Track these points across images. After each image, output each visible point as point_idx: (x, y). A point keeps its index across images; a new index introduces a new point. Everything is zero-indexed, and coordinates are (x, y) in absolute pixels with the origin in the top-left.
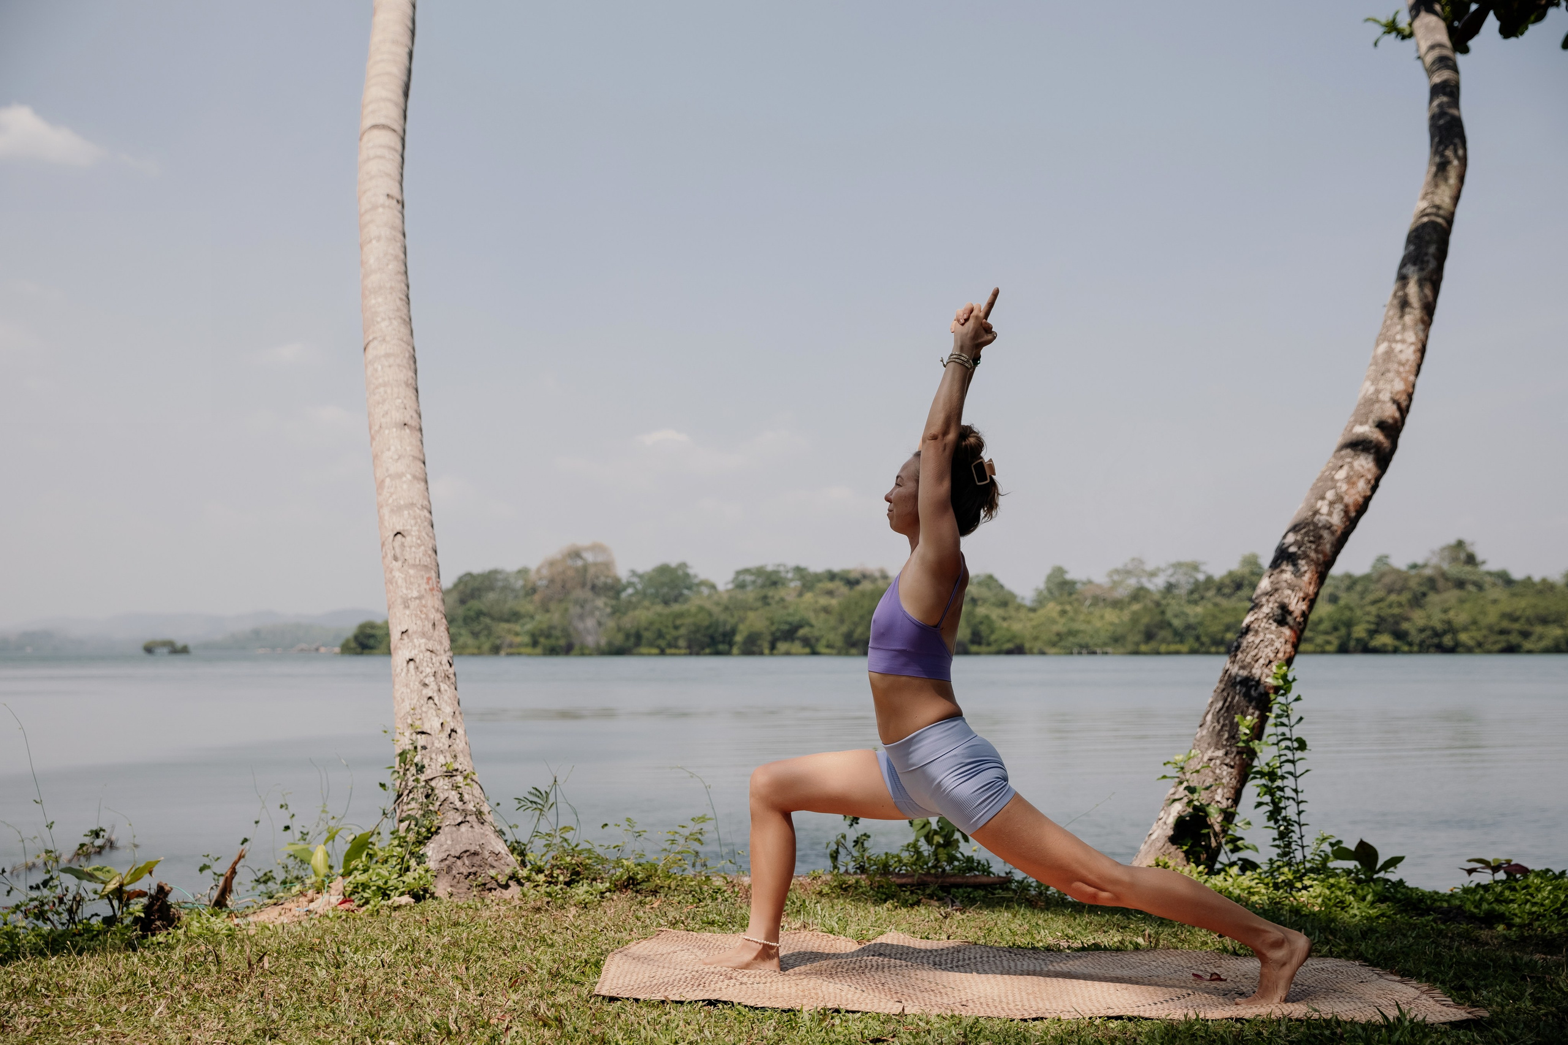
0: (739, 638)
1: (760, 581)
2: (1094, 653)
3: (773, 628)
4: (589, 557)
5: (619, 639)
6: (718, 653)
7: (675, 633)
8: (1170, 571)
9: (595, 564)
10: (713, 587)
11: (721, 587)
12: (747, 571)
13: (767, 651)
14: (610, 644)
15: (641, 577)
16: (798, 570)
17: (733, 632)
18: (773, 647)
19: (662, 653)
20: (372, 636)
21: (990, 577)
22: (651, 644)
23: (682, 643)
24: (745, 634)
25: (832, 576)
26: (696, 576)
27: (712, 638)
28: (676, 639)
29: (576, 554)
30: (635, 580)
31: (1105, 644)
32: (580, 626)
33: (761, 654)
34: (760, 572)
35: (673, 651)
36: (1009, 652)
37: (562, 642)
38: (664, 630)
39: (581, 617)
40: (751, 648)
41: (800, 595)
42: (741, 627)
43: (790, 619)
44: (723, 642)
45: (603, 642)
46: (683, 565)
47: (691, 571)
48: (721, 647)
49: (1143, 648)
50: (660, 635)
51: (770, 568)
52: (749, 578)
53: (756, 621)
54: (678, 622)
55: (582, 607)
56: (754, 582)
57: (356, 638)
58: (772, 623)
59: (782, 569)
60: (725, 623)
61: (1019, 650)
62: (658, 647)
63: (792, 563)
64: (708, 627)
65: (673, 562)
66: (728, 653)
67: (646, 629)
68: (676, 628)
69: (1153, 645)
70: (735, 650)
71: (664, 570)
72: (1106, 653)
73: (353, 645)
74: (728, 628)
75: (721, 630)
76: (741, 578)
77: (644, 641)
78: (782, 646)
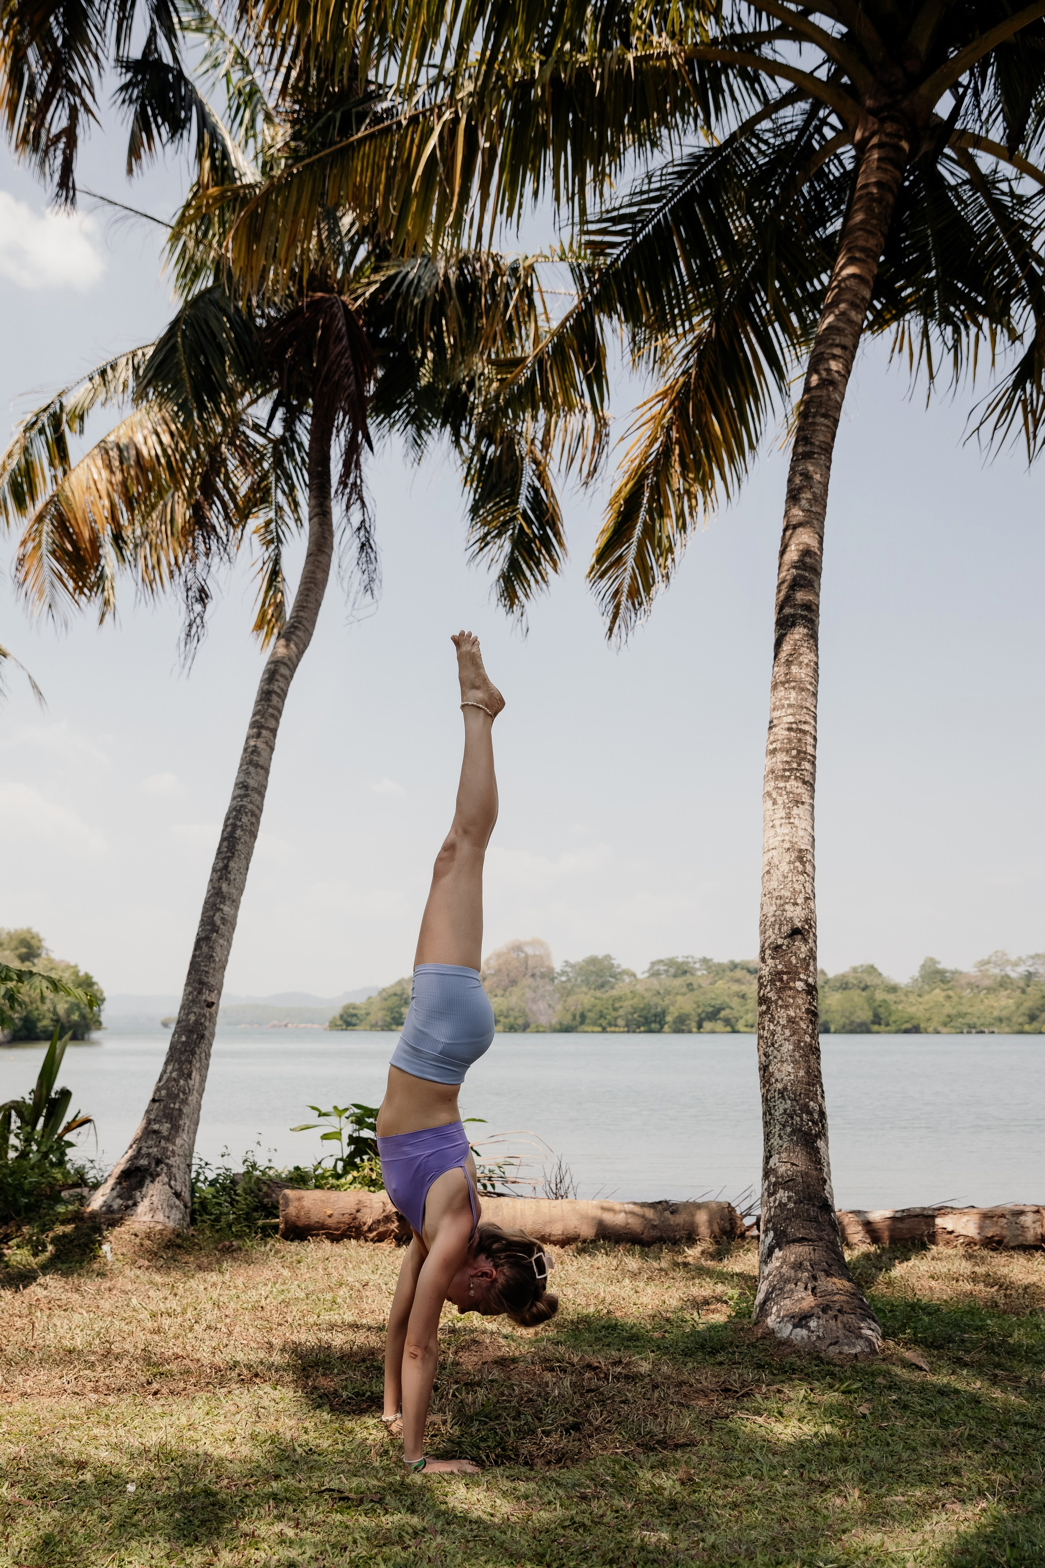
0: (669, 1018)
1: (672, 971)
2: (982, 1032)
3: (700, 1010)
4: (529, 950)
5: (567, 1020)
6: (651, 1031)
7: (615, 1014)
8: (1030, 962)
9: (535, 956)
10: (634, 975)
11: (640, 976)
12: (660, 962)
13: (694, 1030)
14: (561, 1024)
15: (572, 966)
16: (705, 961)
17: (664, 1013)
18: (700, 1026)
19: (604, 1030)
20: (355, 1015)
21: (872, 967)
22: (594, 1024)
23: (621, 1022)
24: (676, 1014)
25: (734, 966)
26: (619, 966)
27: (646, 1018)
28: (616, 1019)
29: (518, 948)
30: (569, 969)
31: (991, 1024)
32: (535, 1008)
33: (690, 1032)
34: (671, 963)
35: (613, 1029)
36: (907, 1031)
37: (520, 1021)
38: (605, 1011)
39: (534, 1000)
40: (680, 1027)
41: (713, 983)
42: (672, 1009)
43: (713, 1003)
44: (655, 1022)
45: (554, 1021)
46: (608, 957)
47: (615, 962)
48: (654, 1026)
49: (1027, 1027)
50: (602, 1016)
51: (680, 960)
52: (662, 968)
53: (684, 1004)
54: (617, 1005)
55: (535, 992)
56: (666, 971)
57: (341, 1017)
58: (699, 1007)
59: (690, 960)
60: (656, 1005)
61: (915, 1030)
62: (600, 1025)
63: (699, 955)
64: (642, 1009)
65: (600, 954)
66: (660, 1031)
67: (590, 1011)
68: (615, 1009)
69: (1035, 1025)
70: (666, 1028)
71: (593, 961)
72: (993, 1032)
73: (339, 1022)
74: (659, 1009)
75: (653, 1011)
76: (656, 968)
77: (588, 1021)
78: (707, 1025)
